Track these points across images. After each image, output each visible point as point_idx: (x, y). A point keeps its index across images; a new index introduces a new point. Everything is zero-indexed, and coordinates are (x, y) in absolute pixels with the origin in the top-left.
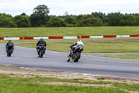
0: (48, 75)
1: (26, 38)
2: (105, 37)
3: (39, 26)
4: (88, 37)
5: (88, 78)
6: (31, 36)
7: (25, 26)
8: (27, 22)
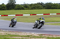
0: (14, 33)
1: (4, 16)
2: (44, 14)
3: (11, 9)
4: (36, 15)
5: (34, 35)
6: (7, 14)
7: (4, 10)
8: (4, 8)
